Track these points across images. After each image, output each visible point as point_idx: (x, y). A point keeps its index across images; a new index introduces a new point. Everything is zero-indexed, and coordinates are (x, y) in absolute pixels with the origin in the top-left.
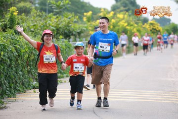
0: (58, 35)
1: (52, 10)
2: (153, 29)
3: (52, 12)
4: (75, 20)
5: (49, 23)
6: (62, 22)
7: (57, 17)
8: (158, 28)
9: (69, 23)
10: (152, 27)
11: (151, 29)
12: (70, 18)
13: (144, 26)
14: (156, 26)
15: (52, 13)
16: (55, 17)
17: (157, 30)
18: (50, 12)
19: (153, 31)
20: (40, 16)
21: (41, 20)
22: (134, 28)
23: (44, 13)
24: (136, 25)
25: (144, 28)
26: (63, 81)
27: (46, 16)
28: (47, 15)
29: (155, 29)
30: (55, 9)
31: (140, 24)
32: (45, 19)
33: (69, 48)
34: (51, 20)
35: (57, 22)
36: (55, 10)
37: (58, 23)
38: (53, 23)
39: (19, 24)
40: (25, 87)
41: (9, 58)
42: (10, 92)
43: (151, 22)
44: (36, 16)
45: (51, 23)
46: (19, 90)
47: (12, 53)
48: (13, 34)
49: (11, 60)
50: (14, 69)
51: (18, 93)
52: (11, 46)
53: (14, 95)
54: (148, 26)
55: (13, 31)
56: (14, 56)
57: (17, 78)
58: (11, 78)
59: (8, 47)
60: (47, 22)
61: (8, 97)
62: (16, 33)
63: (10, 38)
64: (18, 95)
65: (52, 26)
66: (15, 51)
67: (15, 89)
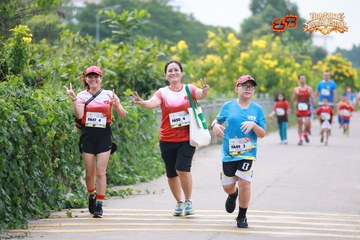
0: (123, 87)
1: (108, 31)
2: (336, 73)
3: (109, 35)
4: (162, 53)
5: (101, 61)
6: (130, 58)
7: (121, 47)
8: (347, 71)
9: (146, 60)
10: (334, 69)
11: (332, 73)
12: (148, 50)
13: (315, 67)
14: (345, 67)
15: (108, 39)
16: (115, 47)
17: (345, 77)
18: (103, 35)
19: (337, 77)
20: (82, 45)
21: (83, 54)
22: (292, 72)
23: (90, 38)
24: (297, 65)
25: (316, 70)
26: (134, 192)
27: (94, 45)
28: (97, 42)
29: (342, 74)
30: (115, 29)
31: (306, 62)
32: (92, 52)
33: (146, 116)
34: (106, 55)
35: (120, 58)
36: (114, 32)
37: (123, 60)
38: (111, 61)
39: (33, 62)
40: (48, 204)
41: (11, 139)
42: (15, 215)
43: (334, 58)
44: (73, 46)
45: (106, 61)
46: (35, 212)
47: (19, 127)
48: (21, 87)
49: (16, 144)
50: (23, 164)
51: (32, 218)
52: (16, 113)
53: (23, 222)
54: (324, 68)
55: (22, 79)
56: (22, 135)
57: (30, 184)
58: (16, 185)
59: (9, 114)
60: (98, 57)
61: (10, 227)
62: (27, 84)
63: (14, 94)
64: (31, 223)
65: (110, 68)
66: (26, 124)
67: (26, 209)
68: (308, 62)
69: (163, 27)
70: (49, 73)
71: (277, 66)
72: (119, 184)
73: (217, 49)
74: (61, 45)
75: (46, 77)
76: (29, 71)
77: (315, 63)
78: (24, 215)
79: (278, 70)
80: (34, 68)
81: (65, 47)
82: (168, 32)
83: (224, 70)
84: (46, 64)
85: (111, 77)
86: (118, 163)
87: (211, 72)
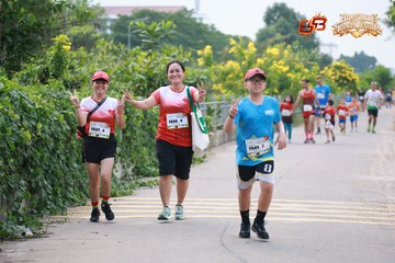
1: (138, 40)
2: (341, 77)
3: (139, 44)
4: (186, 60)
5: (133, 67)
6: (158, 64)
7: (150, 54)
8: (350, 76)
10: (339, 74)
11: (337, 77)
12: (174, 57)
13: (322, 72)
14: (348, 72)
15: (138, 47)
16: (144, 54)
17: (348, 80)
18: (134, 44)
19: (341, 81)
20: (115, 53)
21: (116, 61)
23: (122, 46)
24: (306, 70)
25: (323, 75)
27: (126, 52)
28: (129, 50)
29: (345, 78)
30: (145, 38)
31: (314, 68)
32: (124, 58)
34: (136, 61)
35: (149, 64)
36: (143, 40)
37: (152, 65)
38: (141, 66)
39: (72, 68)
40: (85, 193)
41: (52, 136)
42: (55, 203)
43: (338, 64)
44: (107, 53)
45: (137, 66)
46: (73, 200)
47: (59, 125)
48: (61, 89)
49: (56, 140)
50: (63, 157)
51: (71, 205)
52: (56, 113)
53: (63, 209)
54: (330, 73)
55: (62, 82)
56: (62, 132)
57: (69, 176)
58: (56, 176)
59: (51, 113)
60: (129, 63)
61: (51, 214)
62: (67, 87)
63: (55, 95)
64: (70, 210)
65: (139, 73)
66: (65, 122)
67: (65, 197)
68: (316, 68)
69: (187, 37)
70: (86, 77)
71: (288, 72)
72: (147, 176)
73: (237, 56)
74: (96, 52)
75: (83, 81)
76: (68, 76)
77: (322, 69)
78: (64, 203)
79: (289, 75)
80: (73, 72)
81: (100, 54)
82: (191, 41)
83: (241, 75)
84: (84, 69)
85: (141, 81)
86: (147, 157)
87: (230, 76)
